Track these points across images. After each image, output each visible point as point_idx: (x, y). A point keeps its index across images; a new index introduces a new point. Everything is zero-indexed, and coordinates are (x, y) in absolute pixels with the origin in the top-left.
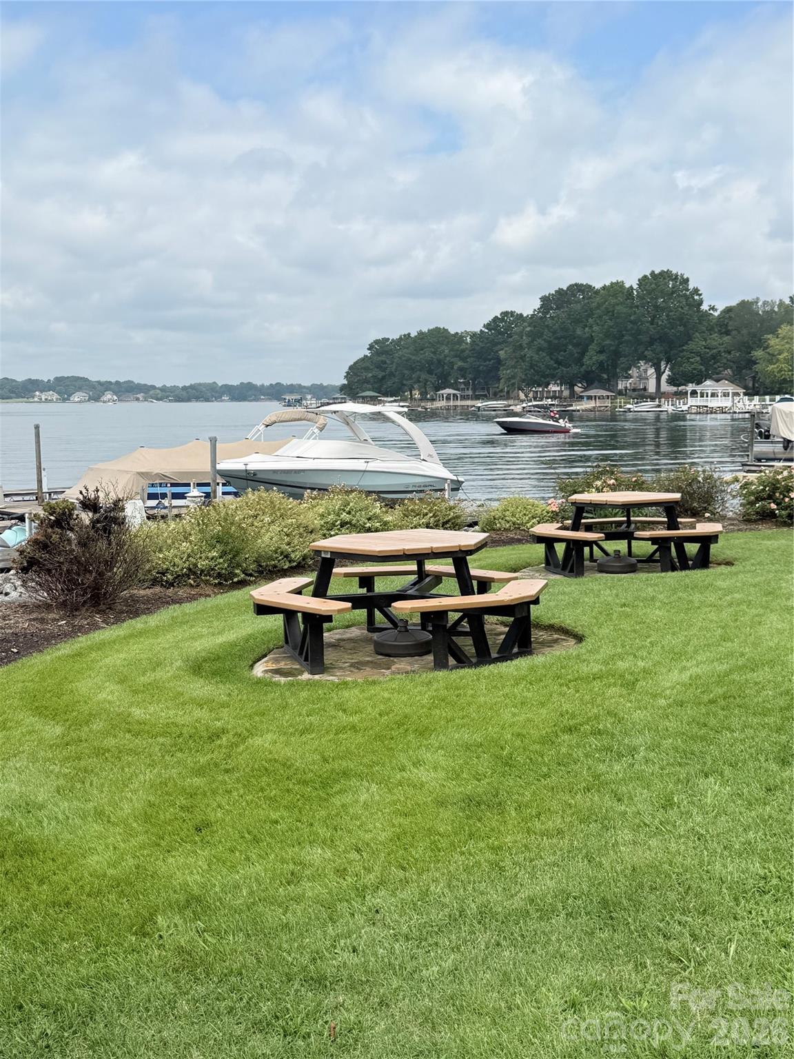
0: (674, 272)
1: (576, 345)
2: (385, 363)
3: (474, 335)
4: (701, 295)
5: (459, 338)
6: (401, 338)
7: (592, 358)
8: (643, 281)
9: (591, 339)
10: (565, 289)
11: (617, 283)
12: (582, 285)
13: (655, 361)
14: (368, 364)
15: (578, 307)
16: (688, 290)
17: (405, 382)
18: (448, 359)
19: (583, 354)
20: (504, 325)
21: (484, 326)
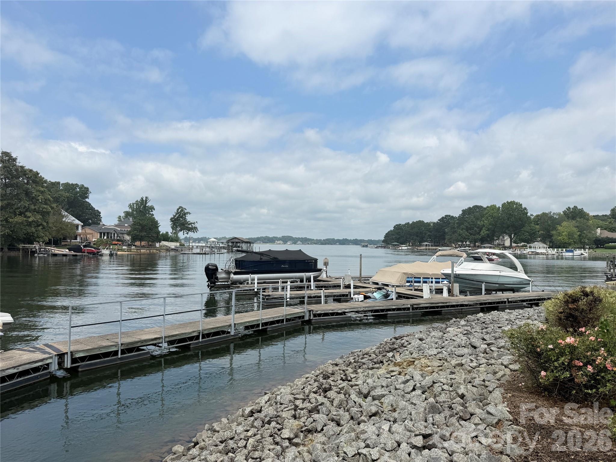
0: (516, 202)
1: (478, 228)
2: (400, 232)
3: (434, 223)
4: (527, 210)
5: (428, 224)
6: (406, 224)
7: (484, 232)
8: (504, 205)
9: (484, 226)
10: (472, 207)
11: (493, 205)
12: (478, 206)
13: (510, 234)
14: (393, 233)
15: (478, 214)
16: (522, 208)
17: (407, 240)
18: (424, 232)
19: (480, 231)
20: (446, 220)
21: (438, 220)
